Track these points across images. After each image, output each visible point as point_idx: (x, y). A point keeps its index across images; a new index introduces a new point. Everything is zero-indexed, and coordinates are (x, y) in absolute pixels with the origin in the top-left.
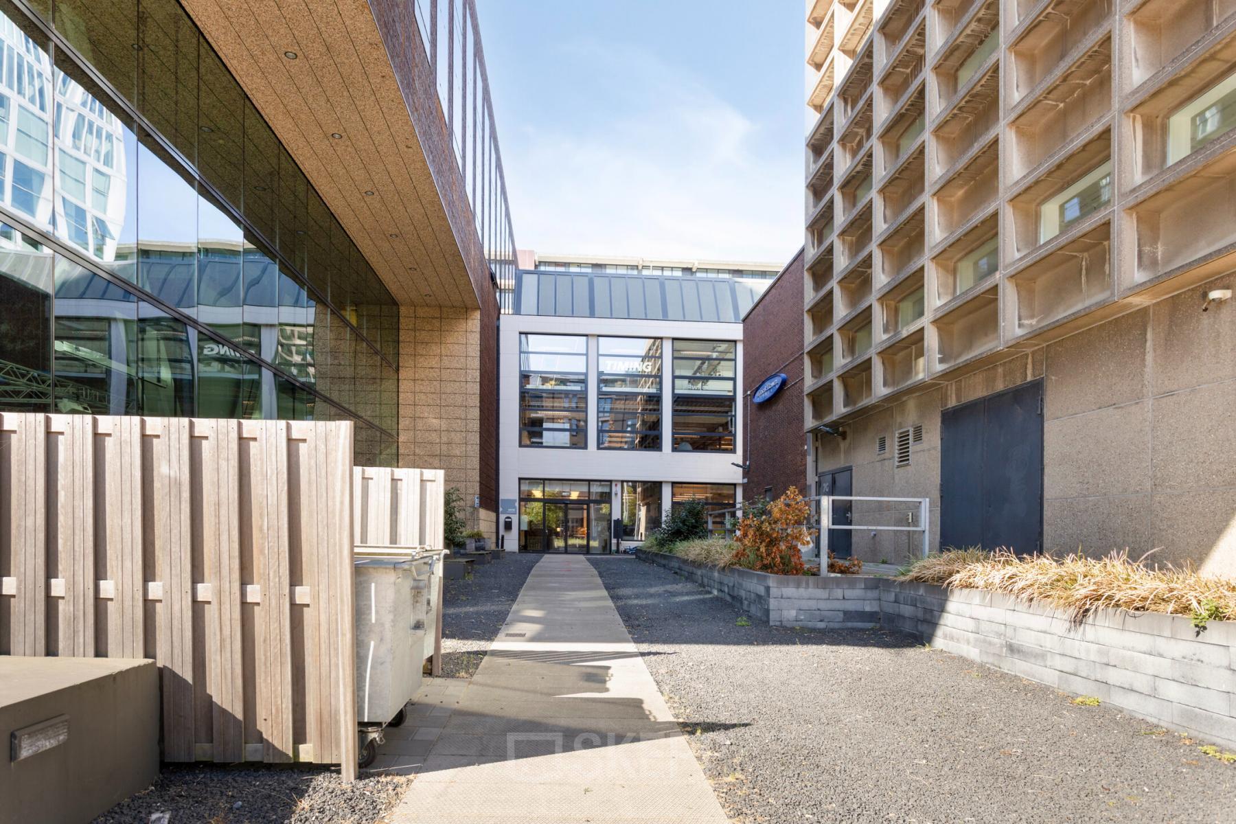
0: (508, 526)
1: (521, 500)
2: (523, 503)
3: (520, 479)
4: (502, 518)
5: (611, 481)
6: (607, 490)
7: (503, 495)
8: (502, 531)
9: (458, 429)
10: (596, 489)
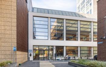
0: (31, 55)
1: (34, 50)
2: (34, 51)
3: (33, 46)
4: (29, 54)
5: (53, 46)
6: (52, 48)
7: (29, 49)
8: (29, 56)
9: (8, 25)
10: (50, 48)
